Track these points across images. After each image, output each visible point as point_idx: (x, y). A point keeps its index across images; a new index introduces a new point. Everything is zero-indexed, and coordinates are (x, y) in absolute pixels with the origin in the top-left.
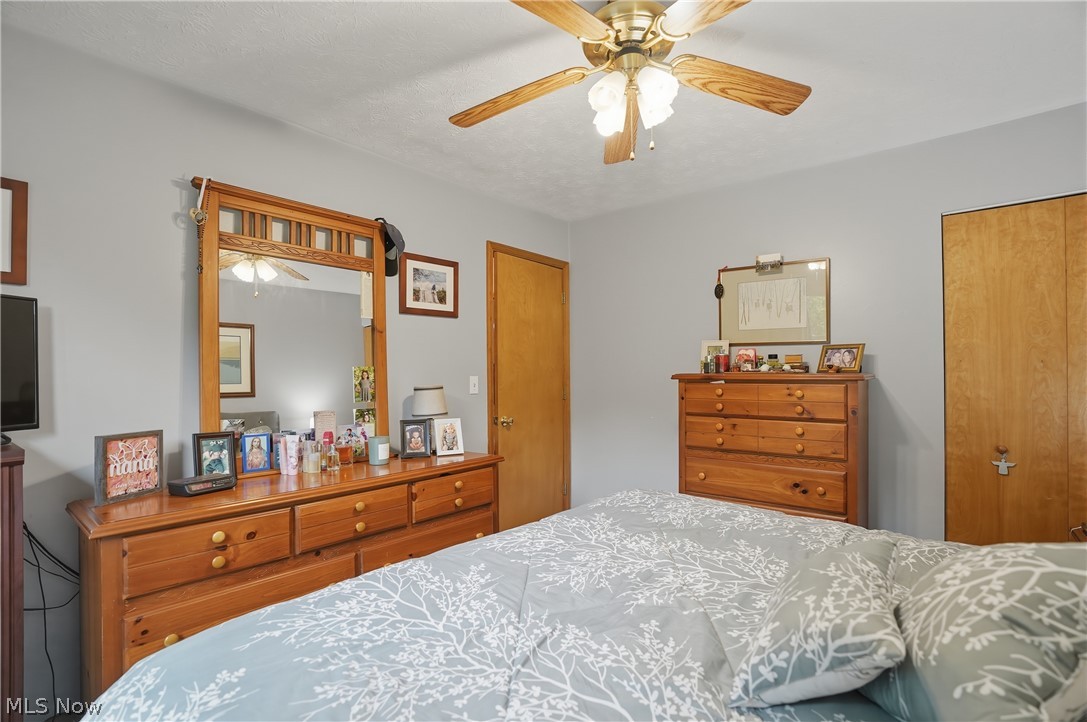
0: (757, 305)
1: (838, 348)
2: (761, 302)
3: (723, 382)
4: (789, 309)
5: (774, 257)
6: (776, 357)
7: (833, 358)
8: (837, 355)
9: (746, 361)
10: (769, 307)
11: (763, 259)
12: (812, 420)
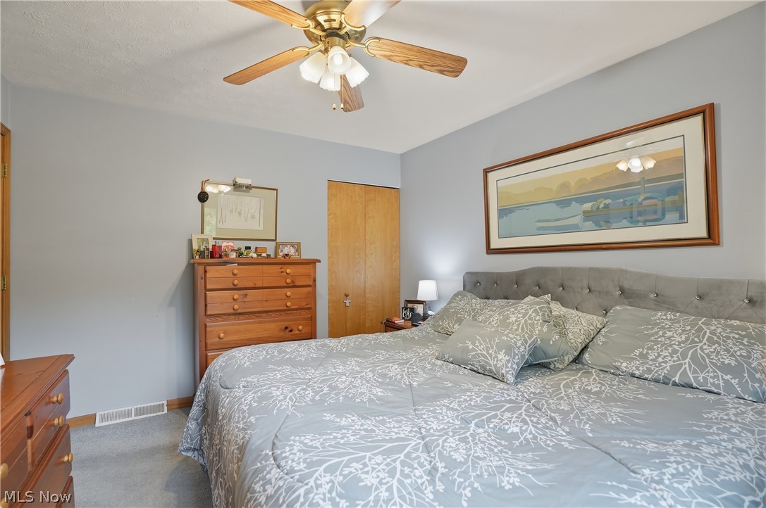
0: (231, 211)
1: (285, 244)
2: (234, 210)
3: (236, 265)
4: (253, 217)
5: (248, 181)
6: (250, 248)
7: (284, 250)
8: (286, 248)
9: (232, 250)
10: (240, 214)
11: (240, 181)
12: (295, 286)
